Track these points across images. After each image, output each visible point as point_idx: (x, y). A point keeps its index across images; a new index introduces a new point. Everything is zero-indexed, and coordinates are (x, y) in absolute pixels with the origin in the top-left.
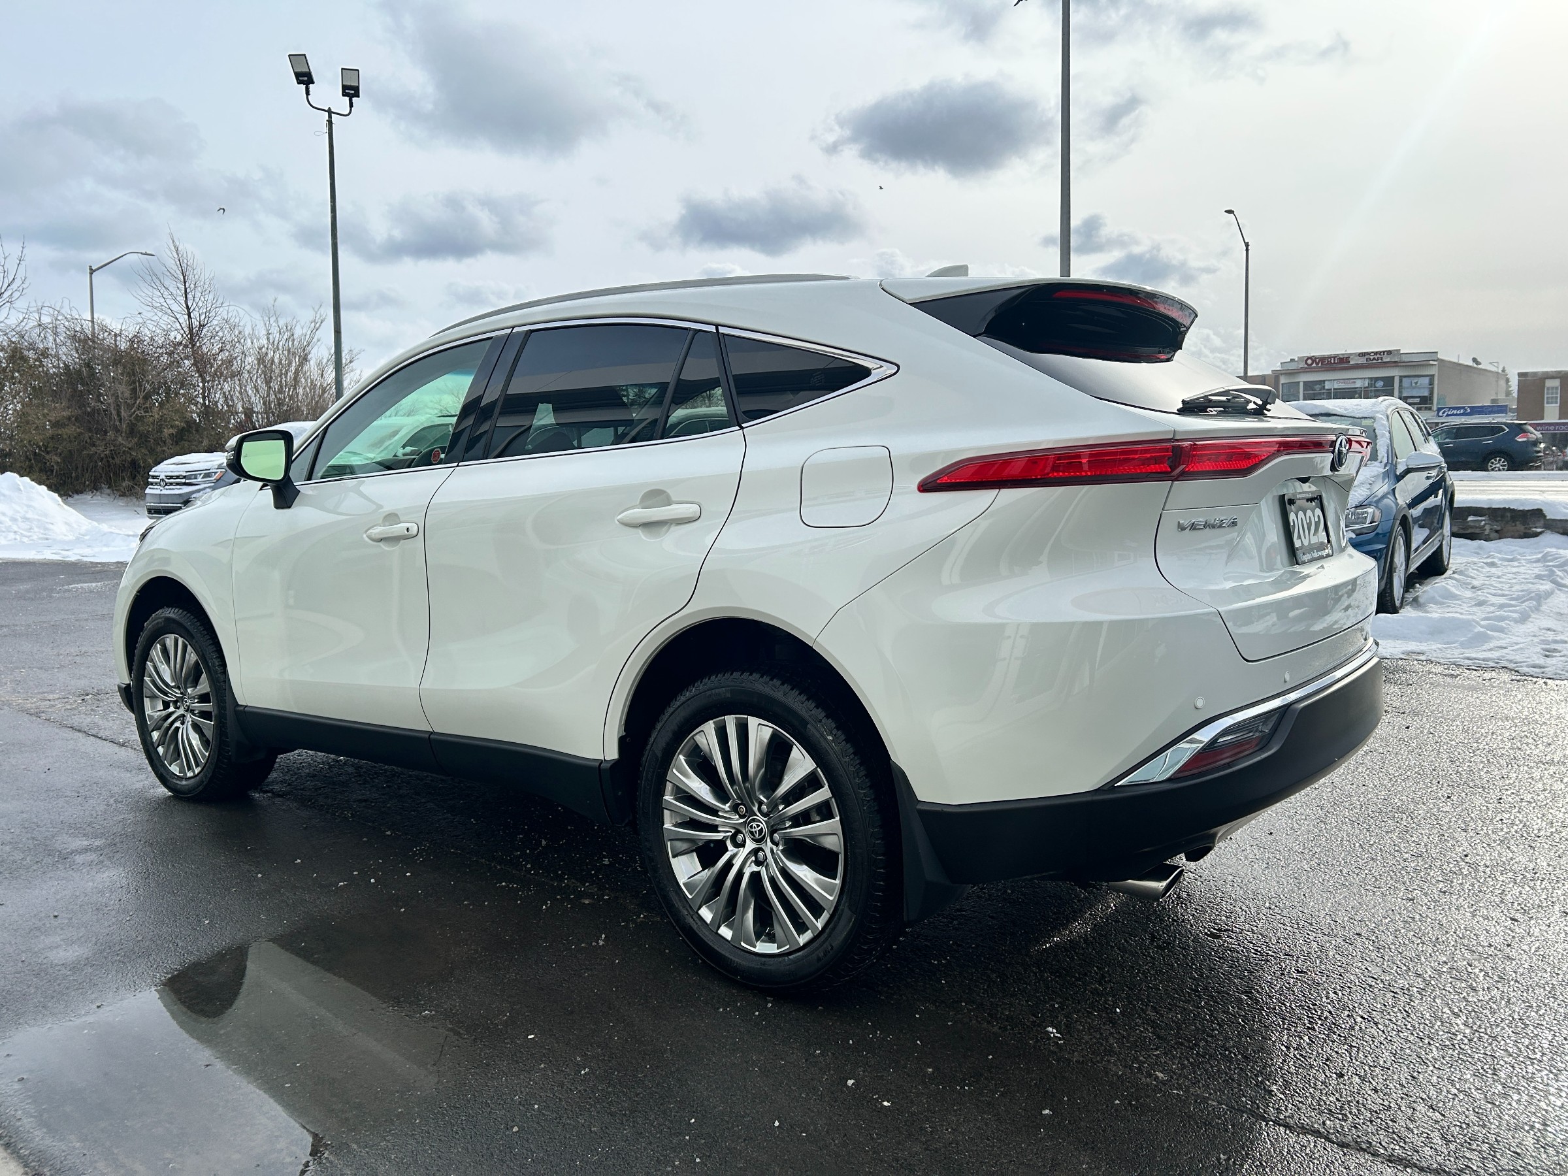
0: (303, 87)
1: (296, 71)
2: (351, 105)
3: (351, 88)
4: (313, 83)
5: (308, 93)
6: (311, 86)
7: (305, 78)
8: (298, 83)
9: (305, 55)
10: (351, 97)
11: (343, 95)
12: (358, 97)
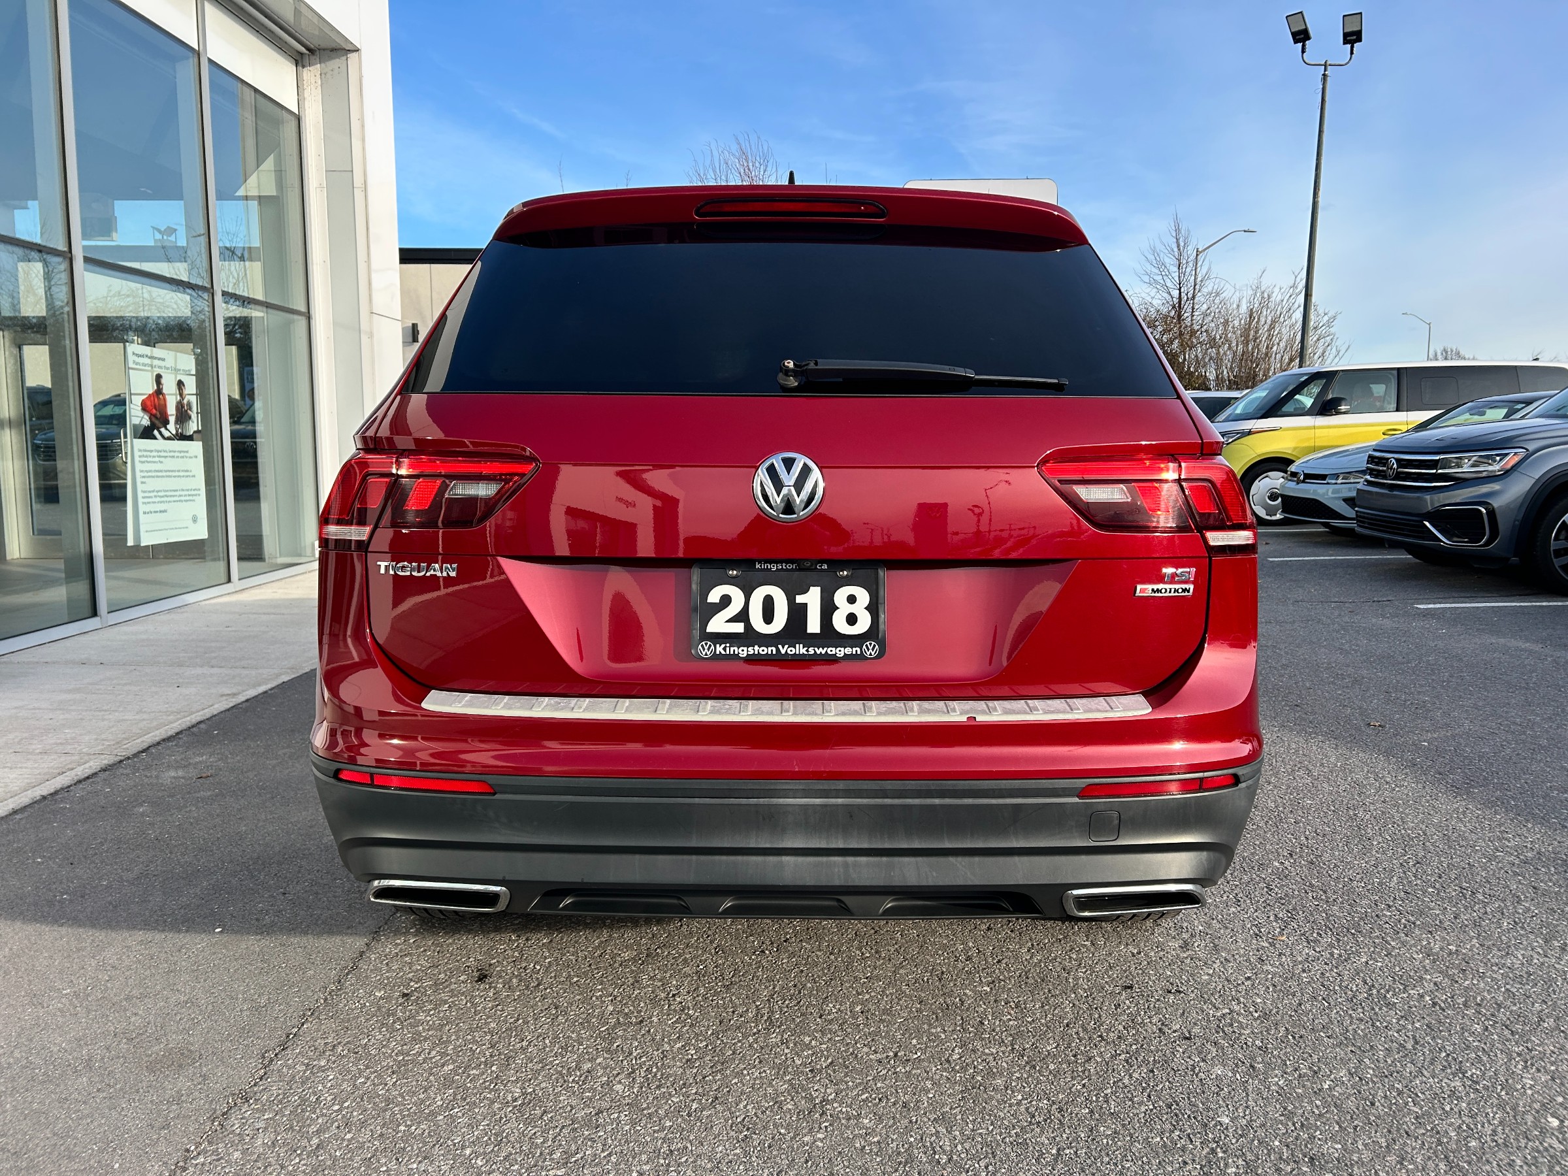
0: (1300, 45)
2: (1352, 53)
3: (1352, 34)
4: (1308, 38)
5: (1303, 51)
6: (1307, 42)
7: (1301, 36)
8: (1295, 43)
11: (1344, 43)
12: (1359, 39)
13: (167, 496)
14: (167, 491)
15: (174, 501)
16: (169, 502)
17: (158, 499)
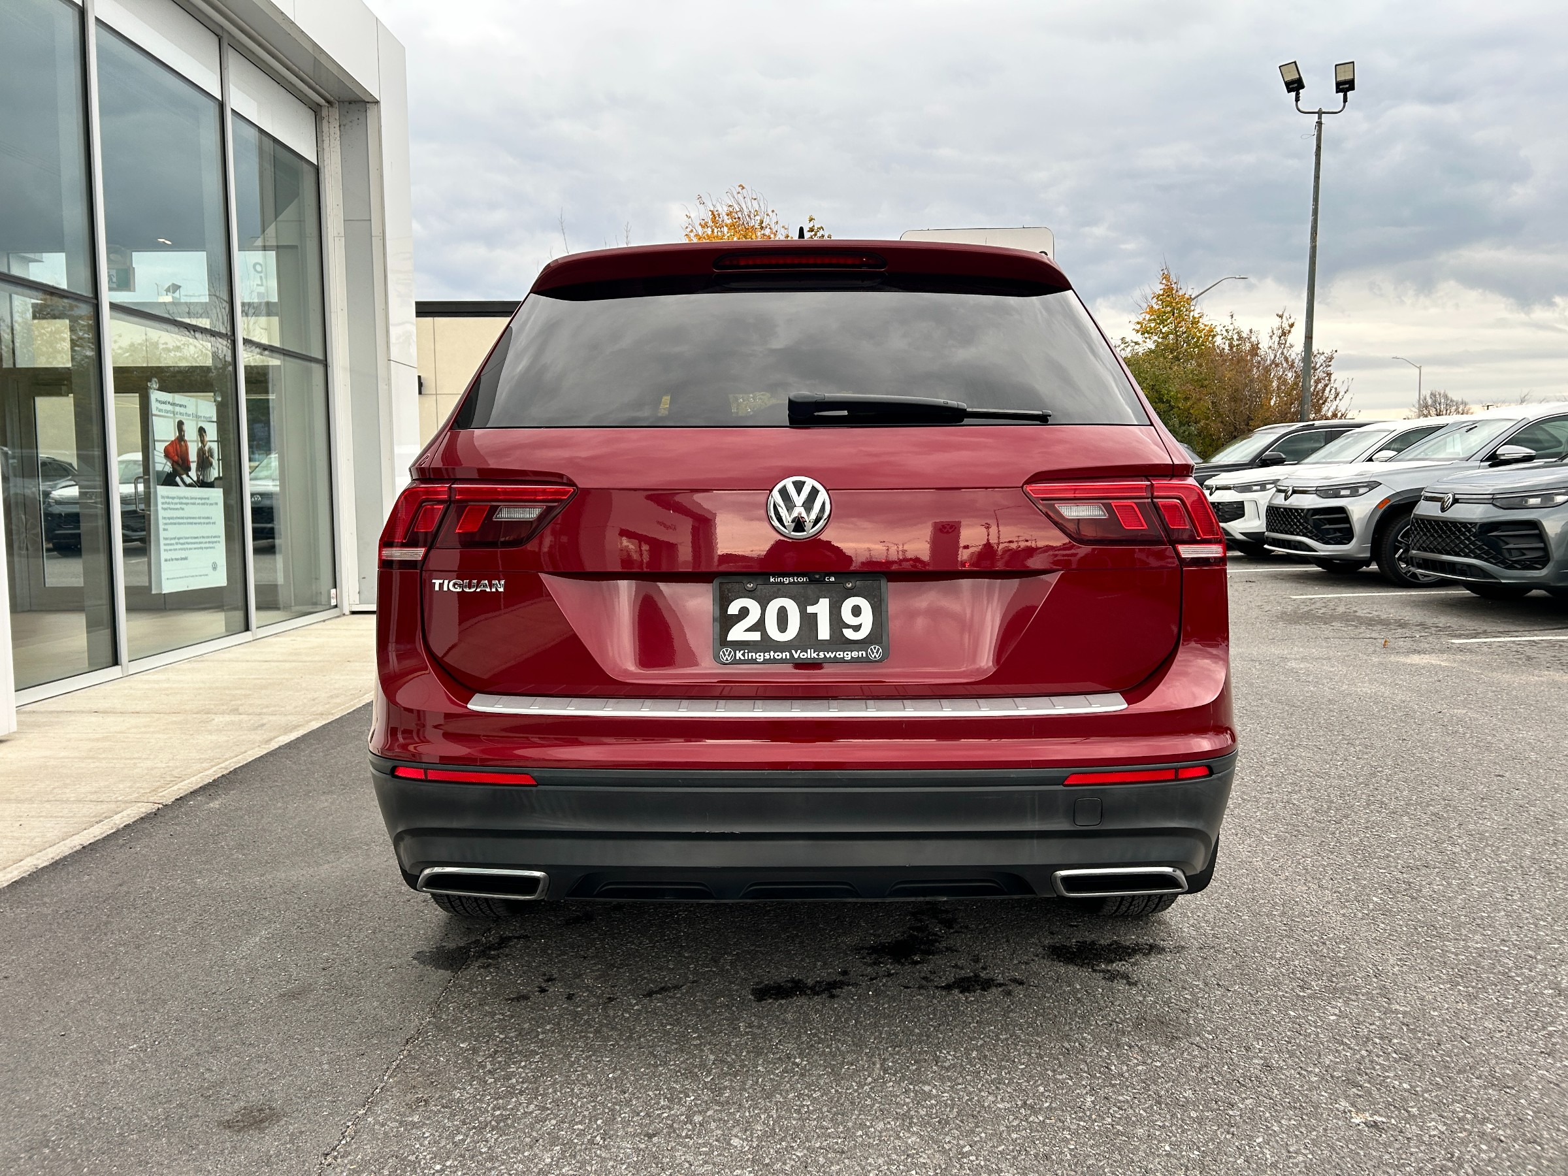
0: (1293, 94)
1: (1288, 79)
2: (1345, 100)
3: (1345, 82)
4: (1303, 87)
5: (1297, 99)
6: (1301, 91)
7: (1295, 86)
8: (1289, 92)
9: (1295, 62)
10: (1345, 91)
11: (1337, 92)
12: (1352, 88)
13: (188, 543)
14: (188, 538)
15: (195, 549)
16: (191, 549)
17: (179, 546)
